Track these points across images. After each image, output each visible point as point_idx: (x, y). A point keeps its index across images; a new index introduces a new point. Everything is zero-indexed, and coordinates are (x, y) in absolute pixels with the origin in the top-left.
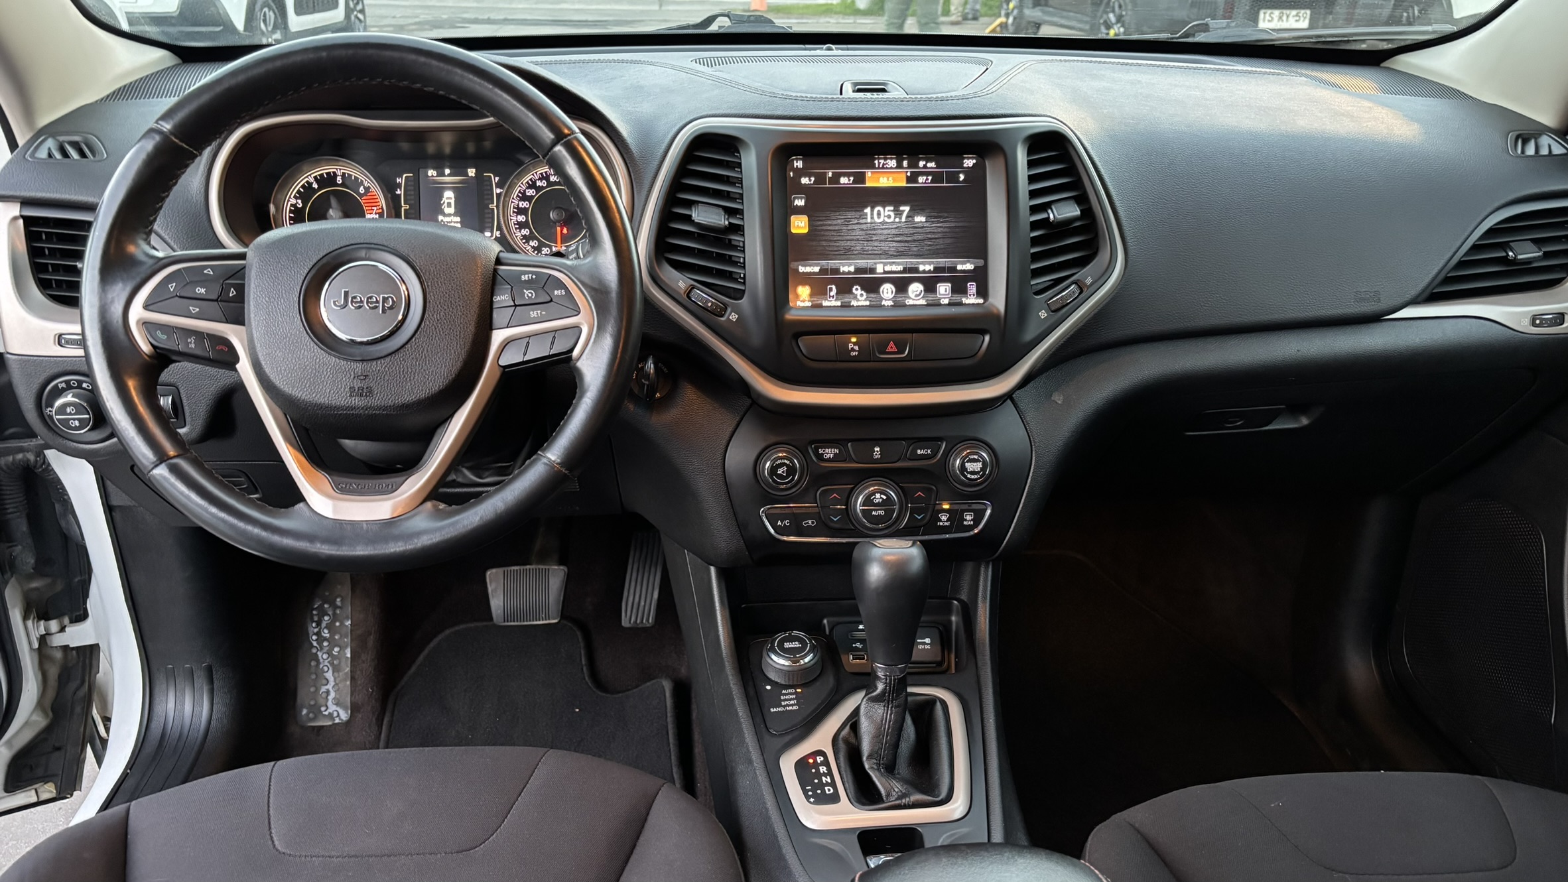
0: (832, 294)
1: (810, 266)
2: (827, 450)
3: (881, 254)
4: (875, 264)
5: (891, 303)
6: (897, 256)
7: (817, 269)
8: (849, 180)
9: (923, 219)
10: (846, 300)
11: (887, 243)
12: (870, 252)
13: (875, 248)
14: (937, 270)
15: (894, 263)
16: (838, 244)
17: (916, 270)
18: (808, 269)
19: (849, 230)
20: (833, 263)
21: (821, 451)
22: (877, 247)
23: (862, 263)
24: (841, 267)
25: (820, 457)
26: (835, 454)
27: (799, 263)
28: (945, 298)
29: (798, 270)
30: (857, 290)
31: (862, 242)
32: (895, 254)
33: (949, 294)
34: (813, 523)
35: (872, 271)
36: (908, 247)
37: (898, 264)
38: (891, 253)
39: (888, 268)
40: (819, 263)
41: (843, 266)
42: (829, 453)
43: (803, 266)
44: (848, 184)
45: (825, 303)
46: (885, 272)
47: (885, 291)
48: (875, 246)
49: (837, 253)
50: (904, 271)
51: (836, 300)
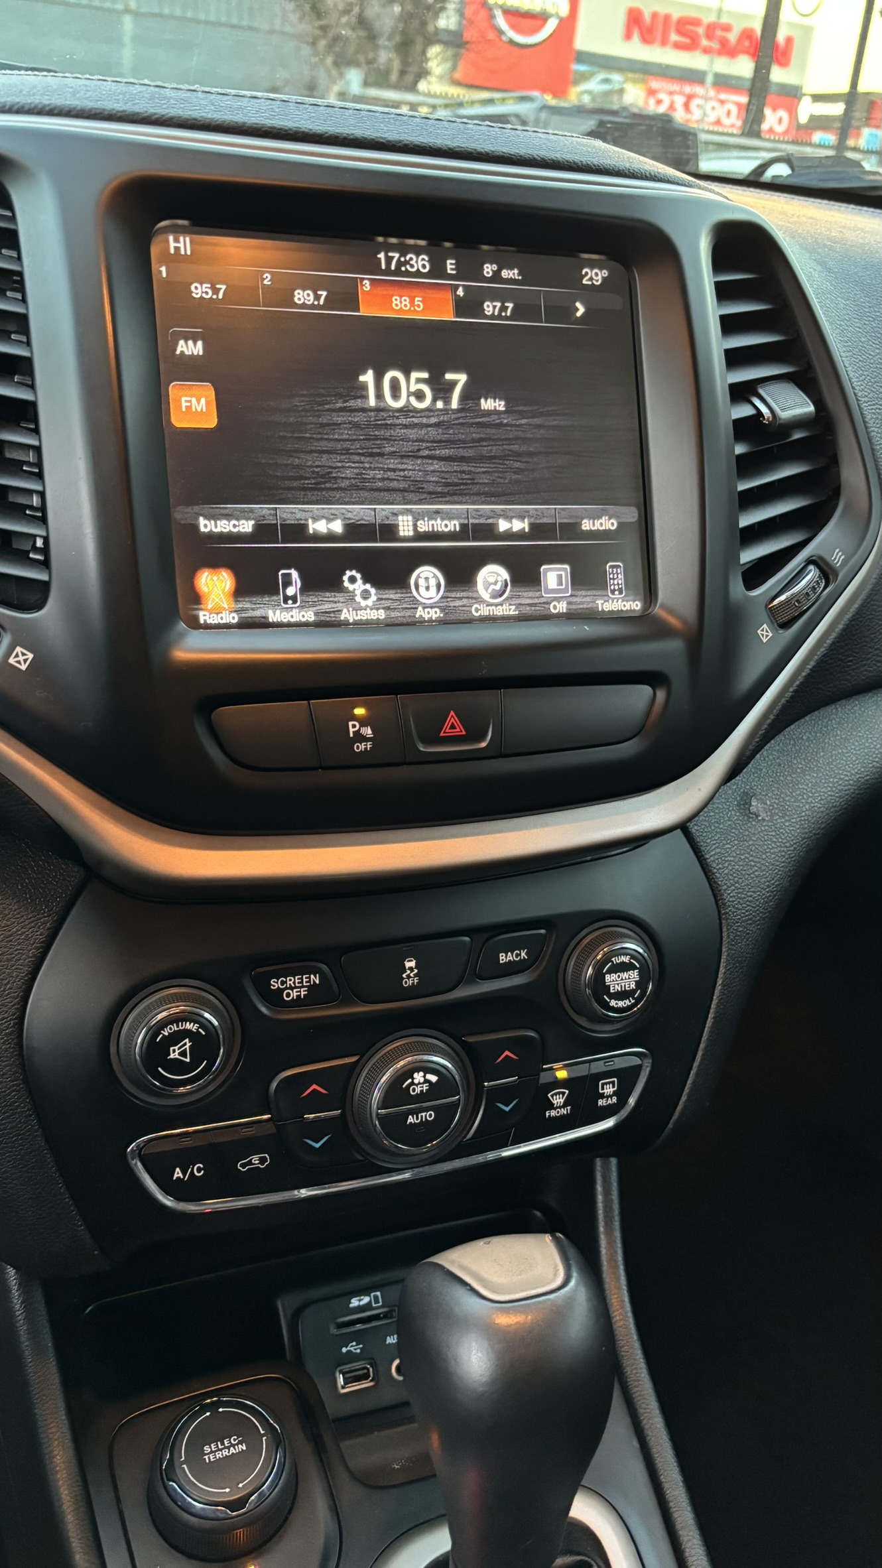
0: (290, 591)
1: (228, 517)
2: (290, 981)
3: (405, 490)
4: (395, 514)
5: (435, 614)
6: (443, 495)
7: (247, 526)
8: (317, 297)
9: (500, 405)
10: (326, 607)
11: (419, 461)
12: (380, 484)
13: (390, 474)
14: (537, 530)
15: (437, 512)
16: (297, 461)
17: (487, 531)
18: (224, 526)
19: (323, 425)
20: (290, 512)
21: (275, 984)
22: (394, 470)
23: (362, 512)
24: (310, 521)
25: (275, 999)
26: (312, 988)
27: (197, 508)
28: (558, 599)
29: (195, 527)
30: (355, 584)
31: (357, 458)
32: (439, 489)
33: (566, 590)
34: (262, 1160)
35: (389, 531)
36: (470, 472)
37: (448, 516)
38: (431, 488)
39: (423, 526)
40: (252, 511)
41: (315, 519)
42: (295, 987)
43: (206, 517)
44: (313, 307)
45: (274, 616)
46: (419, 537)
47: (422, 582)
48: (390, 470)
49: (295, 484)
50: (463, 533)
51: (301, 607)
